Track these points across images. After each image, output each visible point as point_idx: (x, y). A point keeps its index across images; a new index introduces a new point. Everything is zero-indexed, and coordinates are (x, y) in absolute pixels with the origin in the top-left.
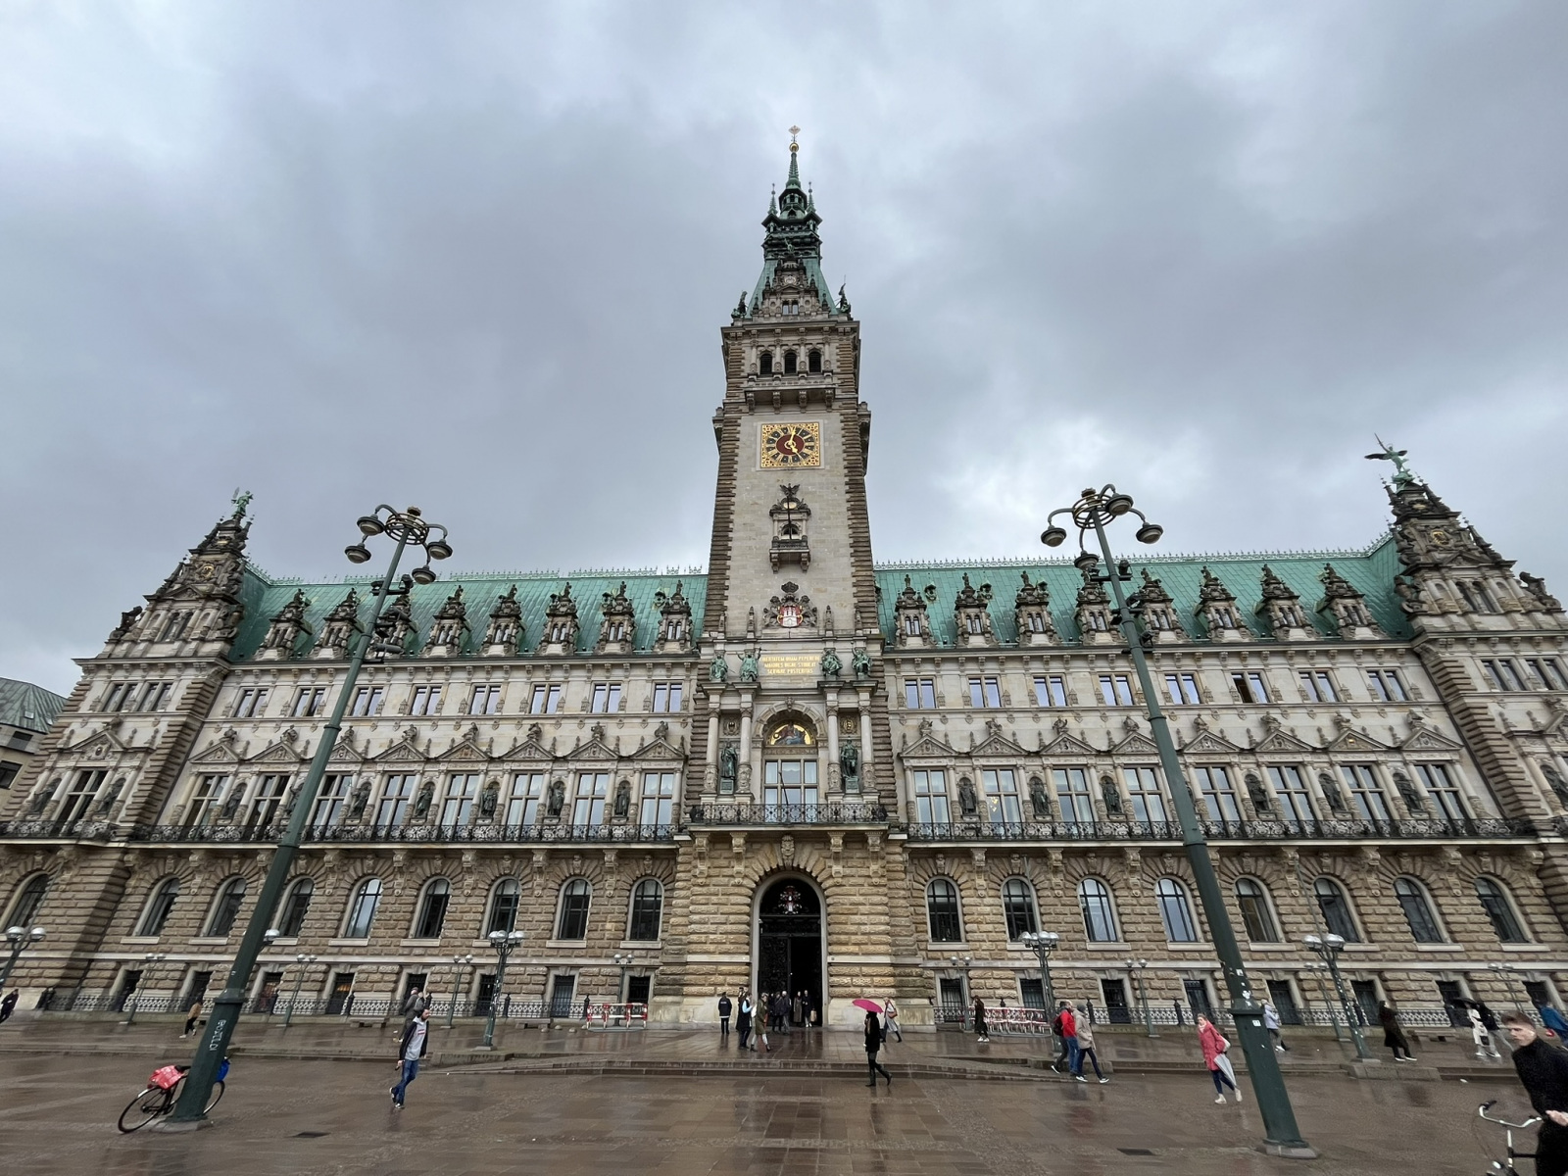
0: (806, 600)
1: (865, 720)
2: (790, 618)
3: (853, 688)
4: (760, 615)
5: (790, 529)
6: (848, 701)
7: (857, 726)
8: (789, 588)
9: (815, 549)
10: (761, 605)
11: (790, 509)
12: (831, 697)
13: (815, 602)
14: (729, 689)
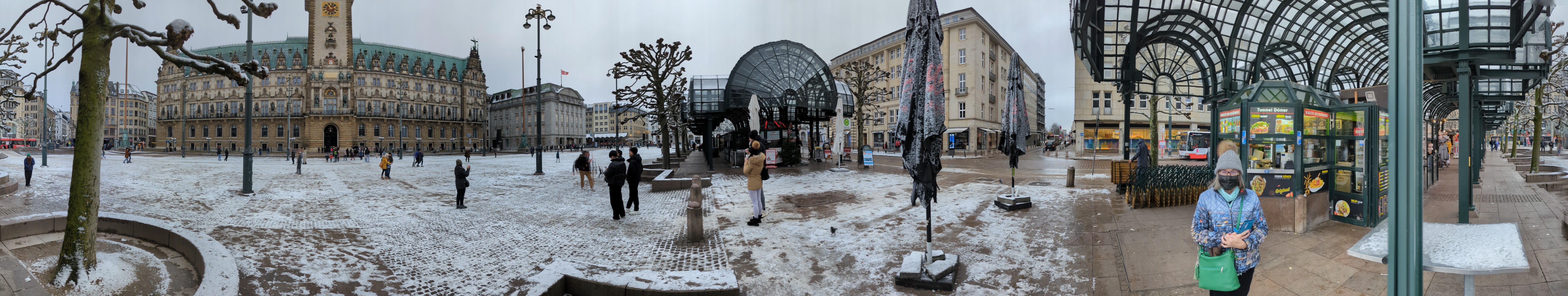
0: (335, 57)
1: (349, 90)
2: (331, 62)
3: (347, 82)
4: (323, 61)
5: (331, 35)
6: (345, 85)
7: (347, 91)
8: (331, 54)
9: (338, 43)
10: (323, 58)
11: (331, 30)
12: (341, 84)
13: (337, 58)
14: (317, 81)
